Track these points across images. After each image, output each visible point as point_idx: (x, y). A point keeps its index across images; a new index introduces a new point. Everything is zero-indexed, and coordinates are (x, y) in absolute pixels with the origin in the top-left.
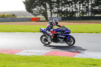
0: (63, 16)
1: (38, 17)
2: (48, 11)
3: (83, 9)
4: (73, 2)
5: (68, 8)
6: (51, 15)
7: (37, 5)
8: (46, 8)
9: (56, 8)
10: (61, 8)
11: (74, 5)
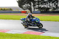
0: (41, 10)
1: (26, 10)
2: (32, 7)
3: (54, 6)
4: (48, 2)
5: (45, 6)
6: (34, 9)
7: (25, 3)
8: (31, 5)
10: (40, 5)
11: (48, 4)
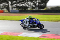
0: (20, 10)
6: (12, 9)
8: (8, 4)
9: (15, 5)
11: (27, 3)
